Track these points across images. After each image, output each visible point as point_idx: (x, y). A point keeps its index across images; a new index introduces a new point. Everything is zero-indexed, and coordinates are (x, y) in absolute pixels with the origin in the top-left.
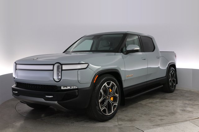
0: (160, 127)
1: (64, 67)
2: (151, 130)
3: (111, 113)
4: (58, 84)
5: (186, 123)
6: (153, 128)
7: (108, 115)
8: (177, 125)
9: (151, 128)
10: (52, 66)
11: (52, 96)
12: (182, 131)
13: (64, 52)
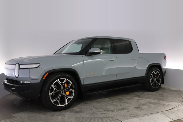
0: (135, 118)
1: (21, 66)
2: (128, 120)
3: (65, 105)
4: (18, 79)
5: (157, 114)
6: (130, 119)
7: (60, 106)
8: (150, 116)
9: (128, 119)
10: (15, 65)
11: (14, 88)
12: (155, 121)
13: (54, 54)
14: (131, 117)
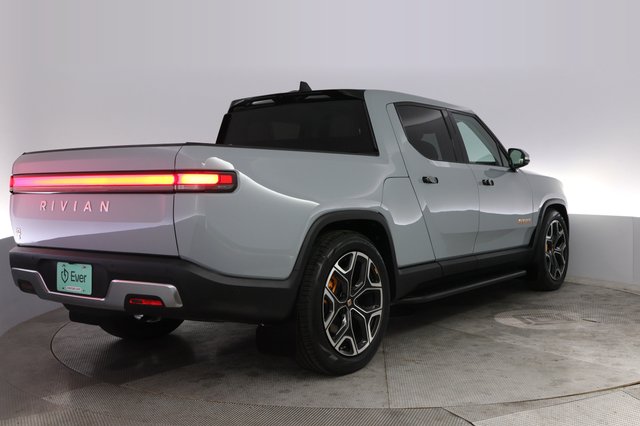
0: (525, 409)
8: (581, 403)
14: (510, 408)
